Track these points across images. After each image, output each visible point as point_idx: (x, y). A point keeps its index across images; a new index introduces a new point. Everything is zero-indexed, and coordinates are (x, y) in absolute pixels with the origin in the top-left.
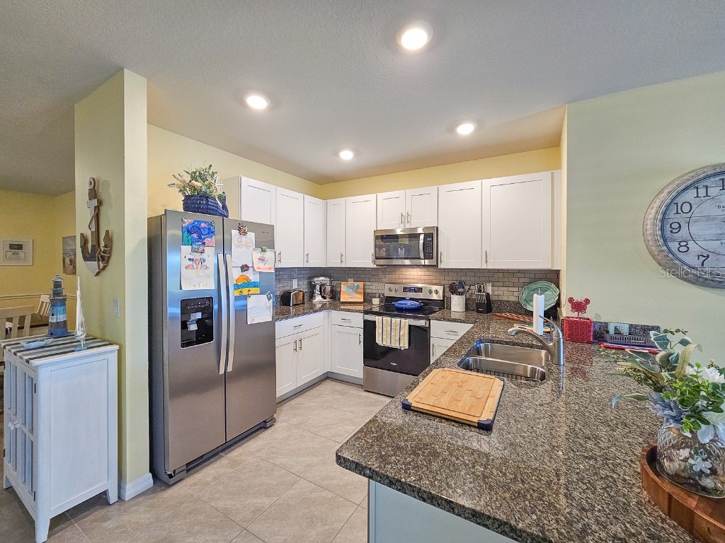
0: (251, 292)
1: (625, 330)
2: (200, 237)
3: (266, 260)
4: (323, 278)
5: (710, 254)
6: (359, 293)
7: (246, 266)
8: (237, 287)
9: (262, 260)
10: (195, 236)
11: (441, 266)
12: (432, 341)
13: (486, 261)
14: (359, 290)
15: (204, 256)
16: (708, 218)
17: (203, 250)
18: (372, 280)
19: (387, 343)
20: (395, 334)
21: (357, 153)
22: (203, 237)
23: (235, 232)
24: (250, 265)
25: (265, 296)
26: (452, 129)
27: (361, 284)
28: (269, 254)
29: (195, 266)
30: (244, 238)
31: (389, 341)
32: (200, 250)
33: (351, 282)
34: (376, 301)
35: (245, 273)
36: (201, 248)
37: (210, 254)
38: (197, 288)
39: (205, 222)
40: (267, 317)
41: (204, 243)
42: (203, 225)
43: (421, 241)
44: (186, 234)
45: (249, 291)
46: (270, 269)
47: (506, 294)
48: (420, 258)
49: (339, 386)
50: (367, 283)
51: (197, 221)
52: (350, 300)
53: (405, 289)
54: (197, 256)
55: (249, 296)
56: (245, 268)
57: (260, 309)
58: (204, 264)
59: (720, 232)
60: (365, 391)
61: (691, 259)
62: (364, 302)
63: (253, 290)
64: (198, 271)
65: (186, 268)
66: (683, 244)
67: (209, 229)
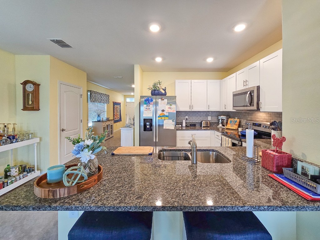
2: (149, 102)
3: (172, 108)
4: (223, 116)
6: (236, 125)
7: (163, 110)
8: (159, 117)
9: (170, 108)
10: (147, 102)
14: (236, 123)
15: (150, 107)
23: (160, 100)
25: (171, 120)
27: (238, 120)
28: (173, 106)
30: (163, 101)
33: (233, 119)
34: (240, 129)
35: (163, 112)
38: (147, 116)
40: (172, 127)
41: (150, 104)
42: (150, 99)
46: (174, 111)
52: (231, 128)
53: (253, 124)
54: (148, 107)
55: (165, 120)
57: (169, 125)
58: (150, 109)
63: (166, 118)
64: (148, 111)
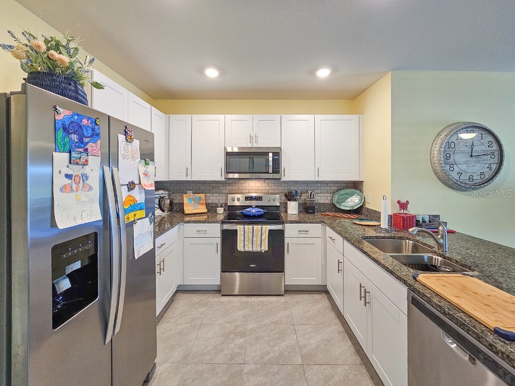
0: (137, 217)
1: (427, 219)
2: (81, 140)
3: (149, 175)
4: (162, 191)
5: (463, 172)
6: (202, 204)
7: (133, 183)
9: (146, 175)
11: (284, 179)
12: (287, 241)
13: (318, 175)
14: (201, 202)
15: (86, 170)
16: (463, 152)
17: (87, 161)
18: (212, 191)
19: (249, 248)
20: (257, 240)
21: (223, 72)
22: (86, 140)
23: (122, 137)
24: (136, 182)
25: (148, 220)
26: (313, 72)
27: (202, 196)
28: (151, 167)
29: (74, 186)
30: (130, 146)
31: (250, 246)
32: (83, 160)
33: (190, 193)
34: (220, 210)
35: (131, 193)
36: (84, 157)
37: (94, 168)
39: (89, 118)
40: (149, 245)
41: (86, 150)
43: (271, 159)
44: (60, 133)
45: (135, 215)
46: (152, 185)
47: (322, 198)
48: (268, 173)
49: (196, 298)
50: (207, 195)
51: (78, 115)
52: (195, 211)
53: (247, 198)
55: (134, 222)
56: (131, 186)
58: (87, 182)
59: (466, 160)
60: (223, 295)
61: (454, 175)
62: (208, 211)
63: (139, 214)
64: (78, 193)
65: (61, 190)
66: (452, 166)
67: (93, 130)
